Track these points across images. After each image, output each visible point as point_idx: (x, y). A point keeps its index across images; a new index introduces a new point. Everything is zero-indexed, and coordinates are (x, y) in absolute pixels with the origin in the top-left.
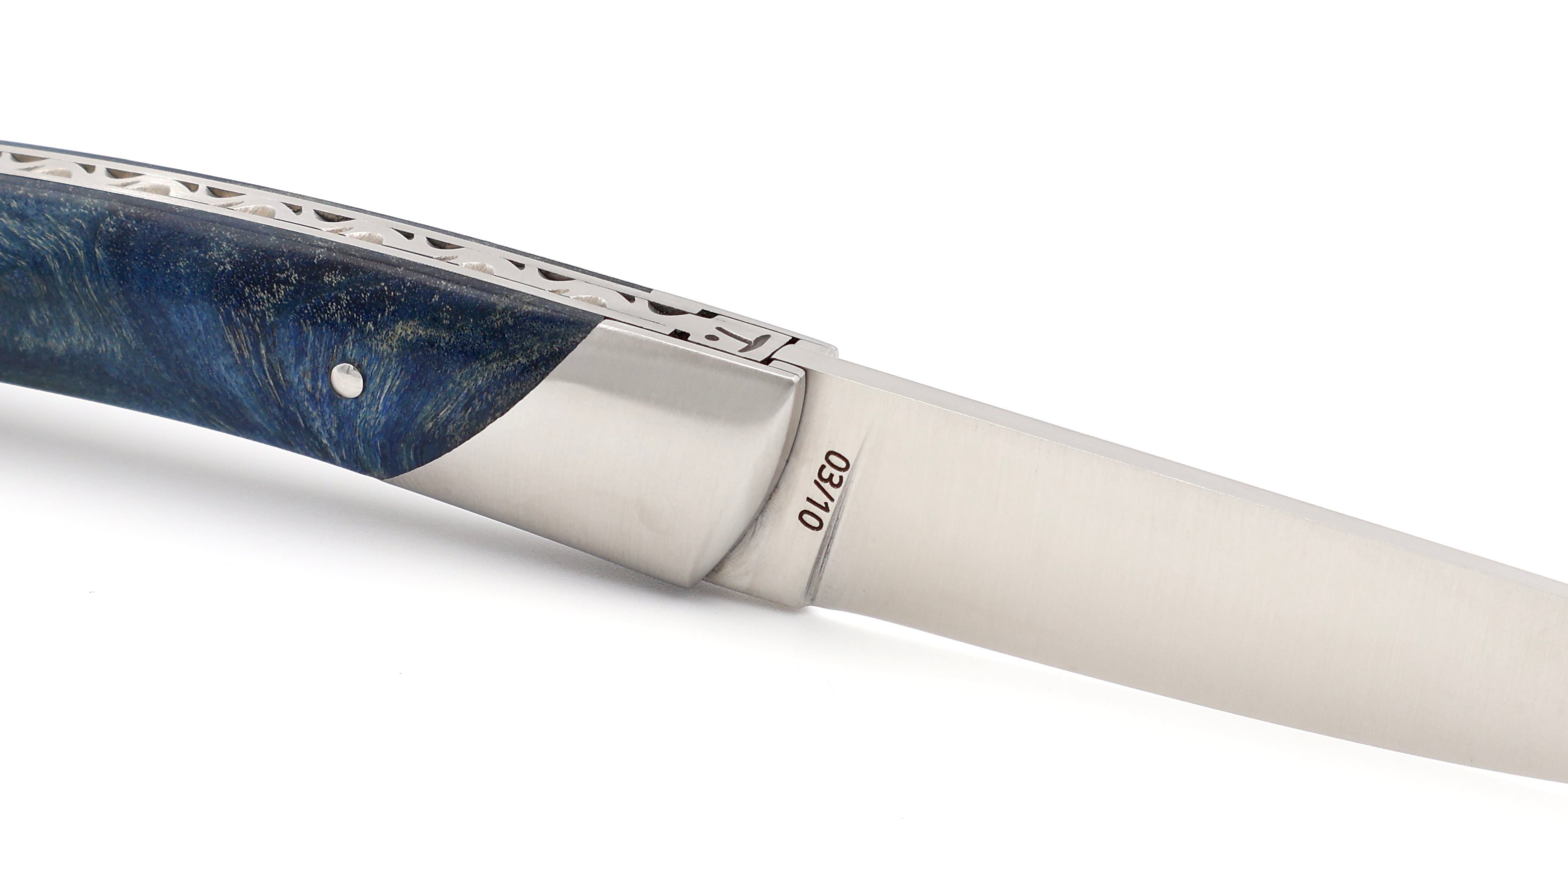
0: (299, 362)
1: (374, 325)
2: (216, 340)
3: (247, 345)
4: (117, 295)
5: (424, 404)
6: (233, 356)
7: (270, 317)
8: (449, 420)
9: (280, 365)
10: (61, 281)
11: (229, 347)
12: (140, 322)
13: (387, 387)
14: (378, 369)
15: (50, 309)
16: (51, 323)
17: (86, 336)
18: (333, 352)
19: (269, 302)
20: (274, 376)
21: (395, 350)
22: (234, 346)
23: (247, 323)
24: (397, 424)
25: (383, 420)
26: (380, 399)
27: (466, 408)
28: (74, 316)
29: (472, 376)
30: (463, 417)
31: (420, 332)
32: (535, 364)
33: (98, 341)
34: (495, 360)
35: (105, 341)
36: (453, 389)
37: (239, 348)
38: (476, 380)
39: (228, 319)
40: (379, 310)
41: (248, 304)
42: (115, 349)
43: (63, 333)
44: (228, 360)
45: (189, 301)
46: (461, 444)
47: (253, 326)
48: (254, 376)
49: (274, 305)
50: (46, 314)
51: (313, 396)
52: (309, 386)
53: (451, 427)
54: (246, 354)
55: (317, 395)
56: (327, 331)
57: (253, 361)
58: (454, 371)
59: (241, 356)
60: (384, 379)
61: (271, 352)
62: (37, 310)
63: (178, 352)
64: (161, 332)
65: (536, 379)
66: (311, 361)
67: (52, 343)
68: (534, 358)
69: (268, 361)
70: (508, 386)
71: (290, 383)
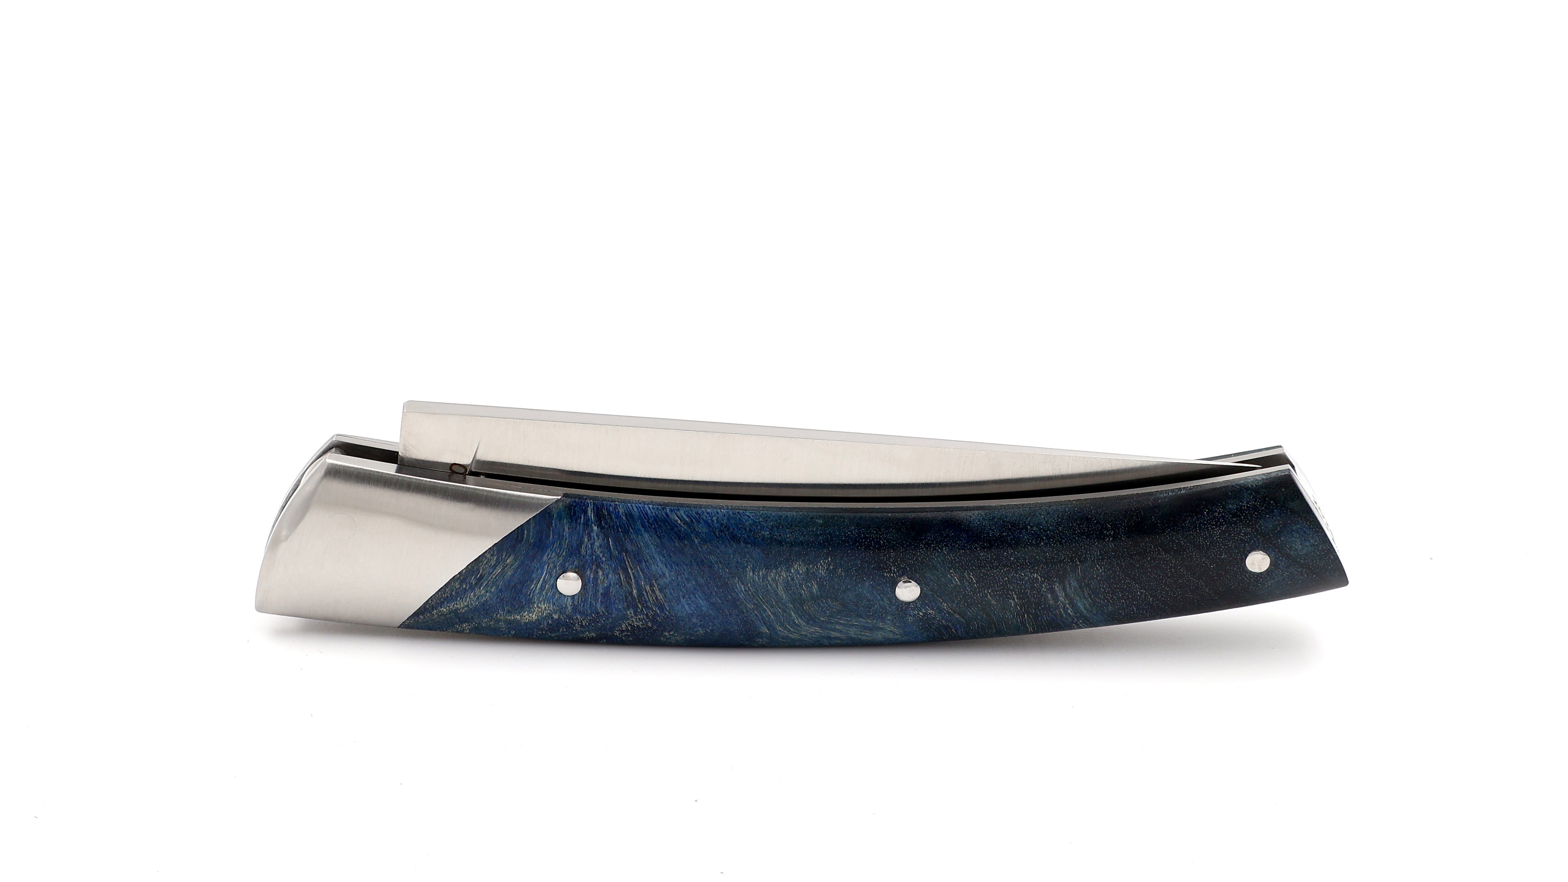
0: (607, 589)
1: (553, 618)
2: (671, 594)
3: (647, 593)
4: (748, 611)
5: (513, 575)
6: (658, 585)
7: (631, 613)
8: (495, 566)
9: (622, 585)
10: (793, 613)
11: (661, 591)
12: (730, 597)
13: (540, 583)
14: (547, 594)
15: (801, 595)
16: (801, 585)
17: (774, 580)
18: (581, 599)
19: (632, 621)
20: (627, 576)
21: (536, 606)
22: (657, 592)
23: (647, 607)
24: (534, 558)
25: (545, 558)
26: (546, 574)
27: (482, 577)
28: (781, 591)
29: (478, 598)
30: (483, 570)
31: (518, 617)
32: (433, 608)
33: (765, 577)
34: (463, 608)
35: (759, 579)
36: (492, 588)
37: (653, 591)
38: (475, 595)
39: (662, 608)
40: (551, 625)
41: (648, 617)
42: (751, 574)
43: (793, 579)
44: (661, 581)
45: (692, 615)
46: (486, 551)
47: (643, 606)
48: (643, 573)
49: (628, 619)
50: (804, 591)
51: (598, 566)
52: (600, 573)
53: (493, 562)
54: (648, 588)
55: (594, 567)
56: (587, 610)
57: (643, 584)
58: (491, 599)
59: (651, 586)
60: (542, 588)
61: (629, 592)
62: (811, 592)
63: (701, 581)
64: (714, 593)
65: (432, 600)
66: (598, 591)
67: (802, 569)
68: (435, 611)
69: (631, 586)
70: (451, 594)
71: (615, 572)
